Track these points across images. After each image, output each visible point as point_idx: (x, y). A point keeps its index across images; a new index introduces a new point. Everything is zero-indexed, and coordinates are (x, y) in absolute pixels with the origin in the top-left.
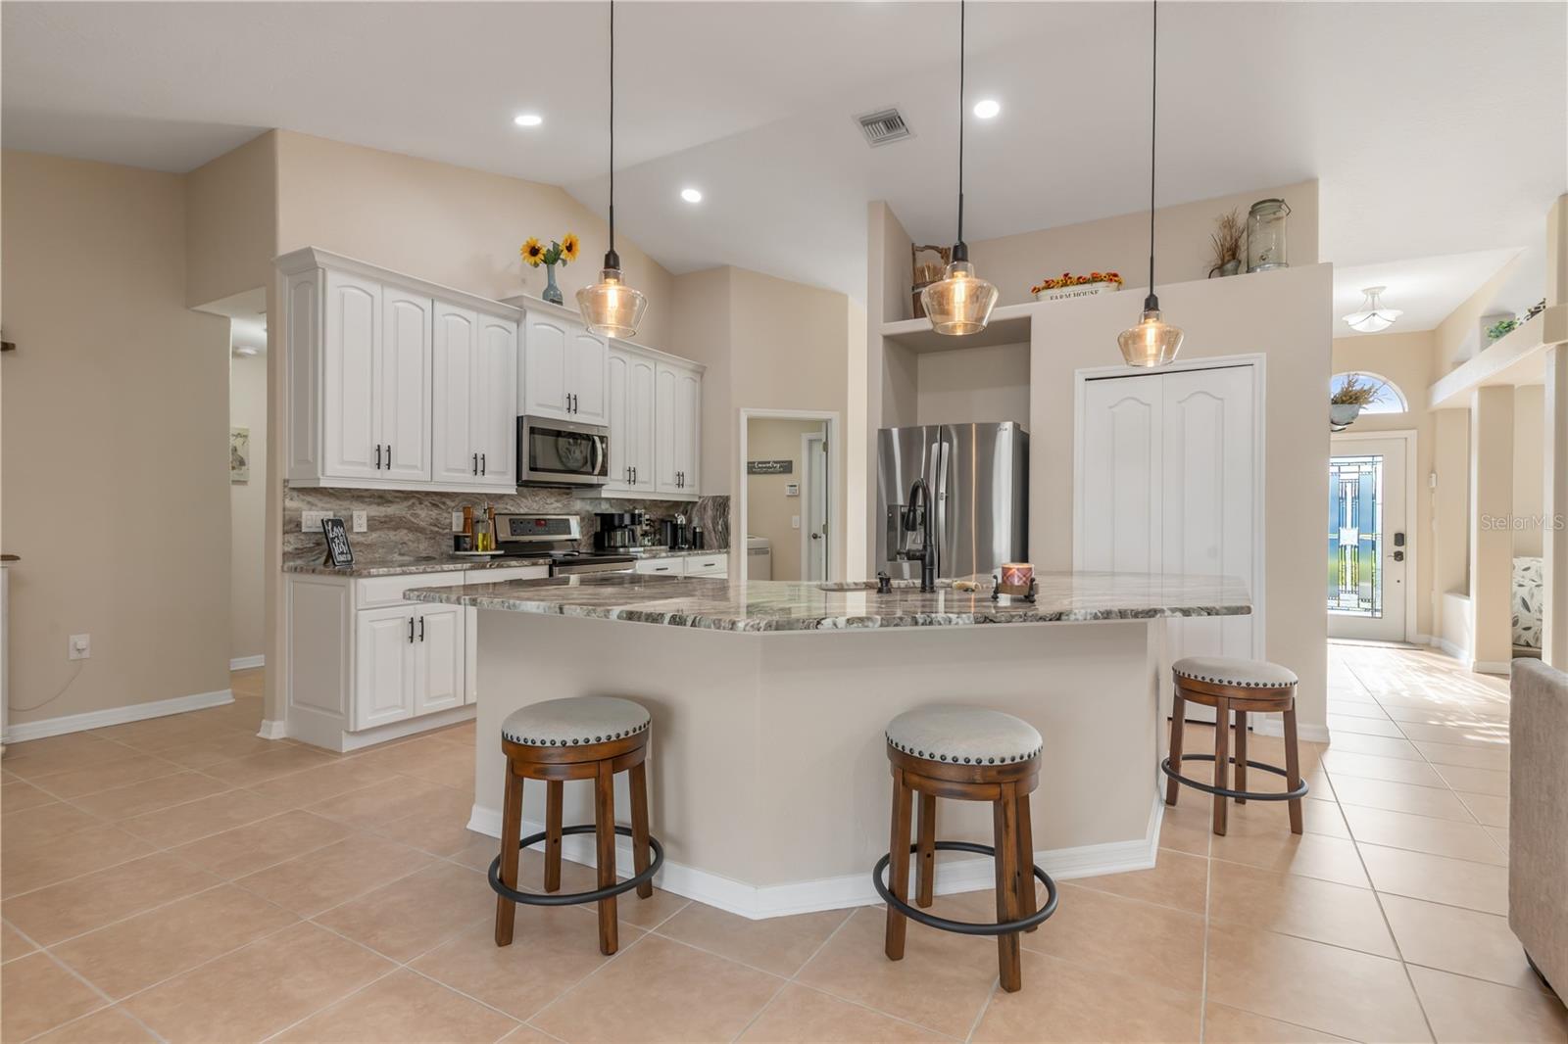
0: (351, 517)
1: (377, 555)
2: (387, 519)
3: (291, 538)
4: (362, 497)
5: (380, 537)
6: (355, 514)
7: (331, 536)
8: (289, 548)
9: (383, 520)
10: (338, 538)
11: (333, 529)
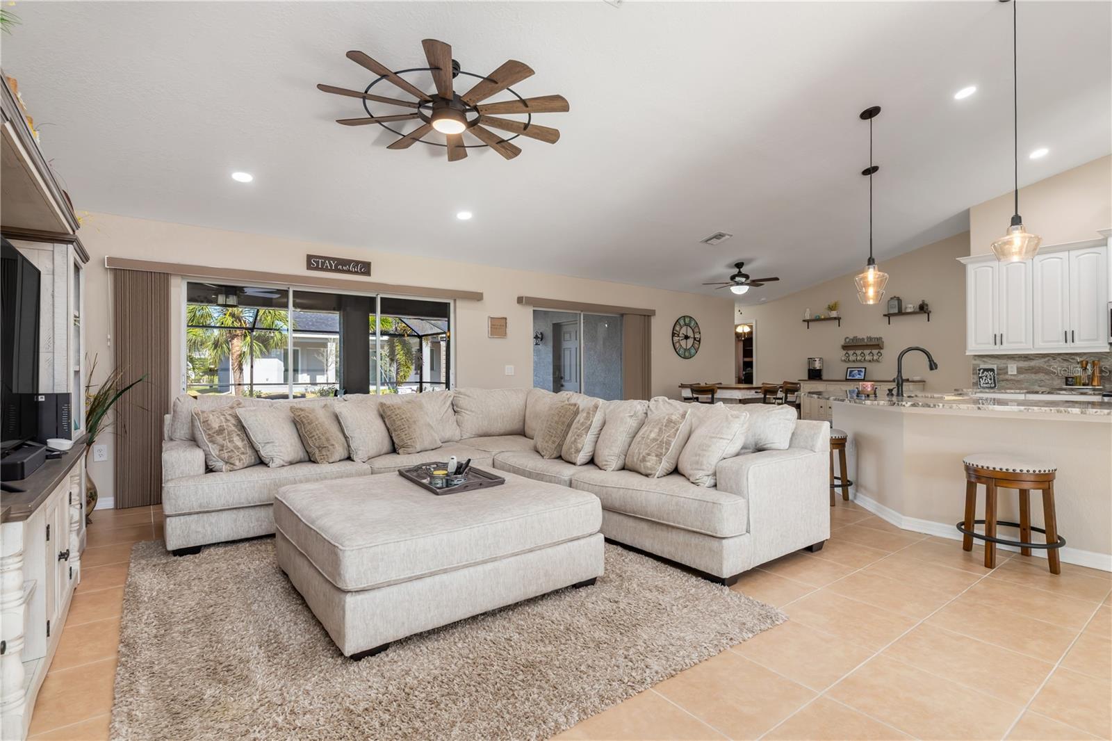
0: (1007, 367)
1: (1024, 386)
2: (1030, 368)
4: (1013, 358)
5: (1025, 377)
6: (1010, 366)
7: (981, 376)
8: (974, 381)
9: (1027, 368)
10: (986, 376)
11: (983, 373)
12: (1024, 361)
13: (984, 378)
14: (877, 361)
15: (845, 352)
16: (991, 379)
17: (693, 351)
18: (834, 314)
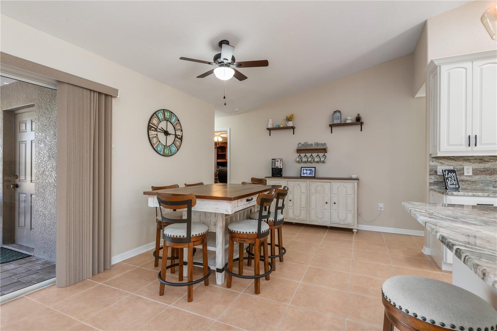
0: (463, 169)
1: (479, 187)
2: (485, 170)
3: (433, 177)
4: (469, 159)
5: (480, 178)
6: (465, 168)
7: (446, 176)
8: (432, 181)
9: (482, 170)
10: (451, 177)
11: (448, 174)
12: (480, 163)
13: (450, 179)
14: (323, 162)
15: (298, 154)
16: (455, 180)
17: (174, 149)
18: (290, 124)
